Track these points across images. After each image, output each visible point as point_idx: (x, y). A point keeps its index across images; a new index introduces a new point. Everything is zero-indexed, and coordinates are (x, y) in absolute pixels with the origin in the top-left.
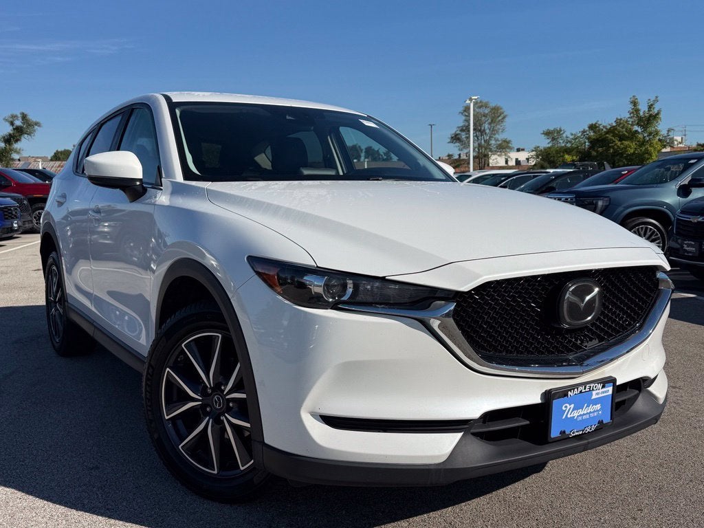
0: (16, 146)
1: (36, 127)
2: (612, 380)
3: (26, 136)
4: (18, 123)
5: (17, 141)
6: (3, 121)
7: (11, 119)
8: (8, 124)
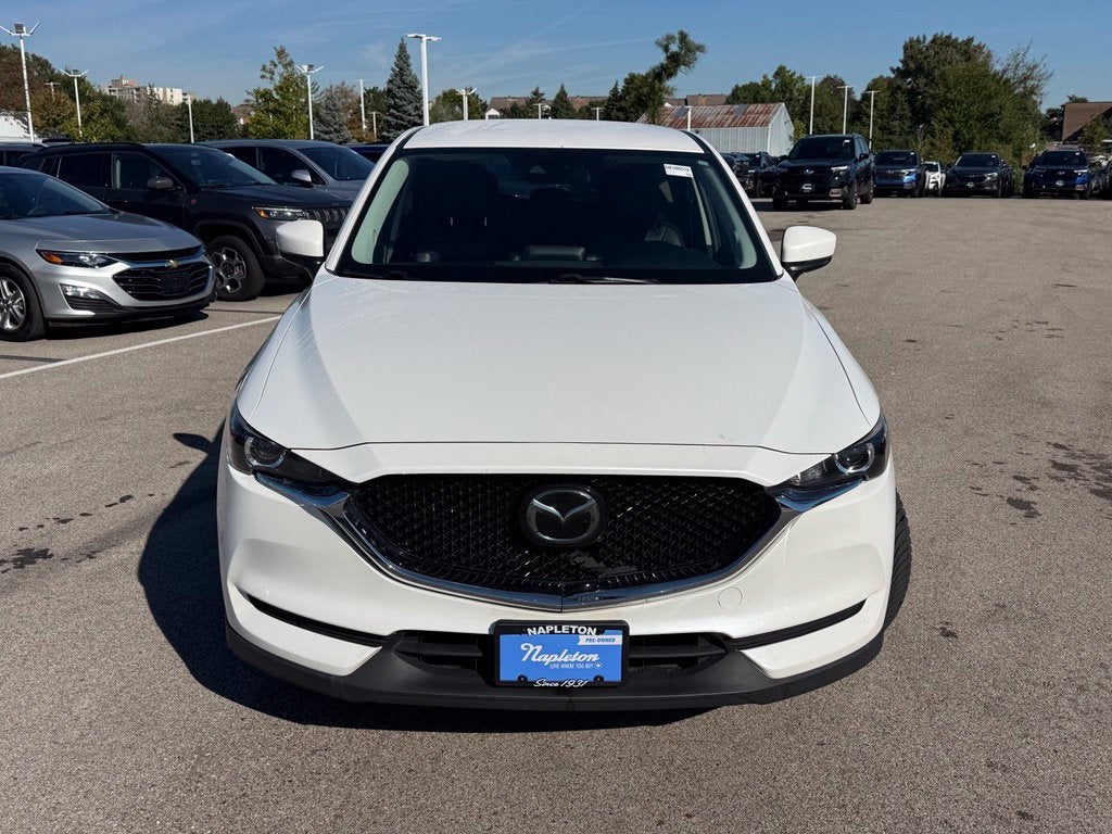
0: (669, 83)
1: (698, 53)
2: (621, 627)
3: (683, 67)
4: (674, 48)
5: (670, 75)
6: (655, 46)
7: (665, 43)
8: (660, 50)
